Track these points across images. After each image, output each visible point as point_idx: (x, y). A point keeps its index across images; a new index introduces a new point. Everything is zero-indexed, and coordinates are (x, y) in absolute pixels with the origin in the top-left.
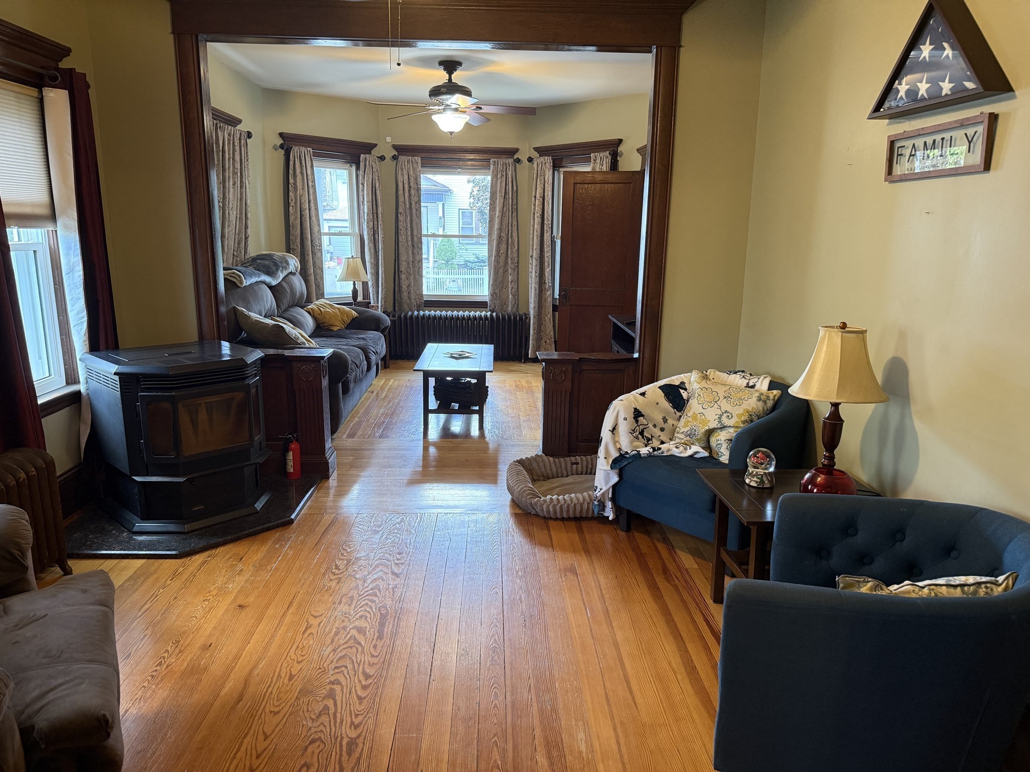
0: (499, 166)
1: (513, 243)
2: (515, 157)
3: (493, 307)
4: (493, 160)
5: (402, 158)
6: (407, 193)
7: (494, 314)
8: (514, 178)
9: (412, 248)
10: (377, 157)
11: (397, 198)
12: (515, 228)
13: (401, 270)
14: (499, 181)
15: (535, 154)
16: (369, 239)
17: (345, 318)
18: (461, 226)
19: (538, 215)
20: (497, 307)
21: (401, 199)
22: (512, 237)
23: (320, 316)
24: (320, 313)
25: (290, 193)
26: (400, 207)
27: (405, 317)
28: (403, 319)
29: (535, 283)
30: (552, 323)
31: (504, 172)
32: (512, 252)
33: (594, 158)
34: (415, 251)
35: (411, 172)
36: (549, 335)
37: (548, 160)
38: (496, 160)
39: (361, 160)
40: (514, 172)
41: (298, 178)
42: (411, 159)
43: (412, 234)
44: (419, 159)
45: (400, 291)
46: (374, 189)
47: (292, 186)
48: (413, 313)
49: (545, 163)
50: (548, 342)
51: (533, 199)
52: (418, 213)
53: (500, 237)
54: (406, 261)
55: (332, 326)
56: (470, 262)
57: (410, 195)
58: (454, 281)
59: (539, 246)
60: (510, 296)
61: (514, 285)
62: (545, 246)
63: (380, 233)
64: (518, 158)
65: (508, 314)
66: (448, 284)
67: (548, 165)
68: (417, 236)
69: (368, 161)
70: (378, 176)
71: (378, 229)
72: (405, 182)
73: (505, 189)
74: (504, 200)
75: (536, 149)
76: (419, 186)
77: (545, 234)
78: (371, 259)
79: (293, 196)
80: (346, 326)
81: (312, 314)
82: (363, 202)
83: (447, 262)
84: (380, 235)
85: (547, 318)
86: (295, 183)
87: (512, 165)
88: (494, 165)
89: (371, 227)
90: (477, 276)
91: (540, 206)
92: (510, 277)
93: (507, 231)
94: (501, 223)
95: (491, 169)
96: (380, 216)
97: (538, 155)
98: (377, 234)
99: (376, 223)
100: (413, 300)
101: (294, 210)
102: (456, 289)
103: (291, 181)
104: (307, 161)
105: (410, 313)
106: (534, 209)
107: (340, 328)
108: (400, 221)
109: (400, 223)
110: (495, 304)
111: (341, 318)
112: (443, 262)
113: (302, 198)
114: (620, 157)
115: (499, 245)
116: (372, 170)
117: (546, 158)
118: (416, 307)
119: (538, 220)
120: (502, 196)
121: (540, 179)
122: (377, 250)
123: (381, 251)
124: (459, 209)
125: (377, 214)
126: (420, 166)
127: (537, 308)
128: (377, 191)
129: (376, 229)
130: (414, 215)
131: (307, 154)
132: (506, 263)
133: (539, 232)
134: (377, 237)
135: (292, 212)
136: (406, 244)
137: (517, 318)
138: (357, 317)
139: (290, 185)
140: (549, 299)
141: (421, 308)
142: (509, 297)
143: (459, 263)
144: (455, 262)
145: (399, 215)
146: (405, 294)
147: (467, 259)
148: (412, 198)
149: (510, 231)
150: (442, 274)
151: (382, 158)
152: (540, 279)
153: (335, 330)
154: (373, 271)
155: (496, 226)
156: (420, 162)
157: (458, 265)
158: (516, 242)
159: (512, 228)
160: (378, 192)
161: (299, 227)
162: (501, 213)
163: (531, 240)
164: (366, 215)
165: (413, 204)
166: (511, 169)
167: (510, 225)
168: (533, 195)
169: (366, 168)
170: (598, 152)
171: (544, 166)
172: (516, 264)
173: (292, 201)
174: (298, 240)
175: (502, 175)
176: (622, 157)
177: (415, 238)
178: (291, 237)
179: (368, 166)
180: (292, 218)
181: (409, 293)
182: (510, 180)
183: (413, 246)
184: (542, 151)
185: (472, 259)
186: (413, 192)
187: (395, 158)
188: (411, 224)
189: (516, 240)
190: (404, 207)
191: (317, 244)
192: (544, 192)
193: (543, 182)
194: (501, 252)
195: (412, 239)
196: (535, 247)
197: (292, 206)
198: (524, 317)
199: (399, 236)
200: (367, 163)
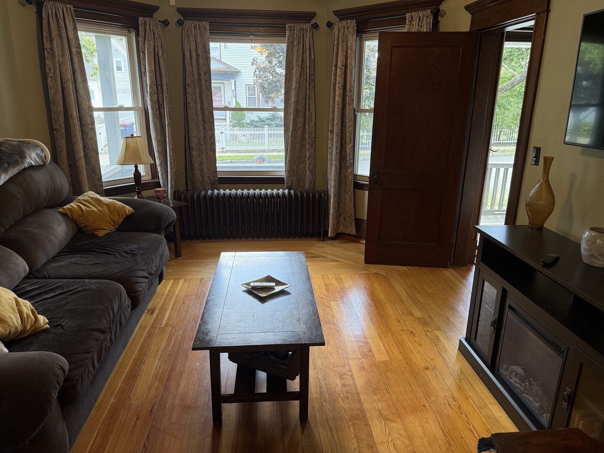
0: (296, 31)
1: (310, 117)
2: (313, 22)
3: (291, 184)
4: (289, 25)
5: (188, 23)
6: (195, 62)
7: (292, 192)
8: (312, 46)
9: (203, 122)
10: (159, 21)
11: (184, 68)
12: (312, 101)
13: (191, 147)
14: (296, 48)
15: (334, 19)
16: (153, 113)
17: (116, 218)
18: (247, 96)
19: (340, 85)
20: (294, 184)
21: (188, 69)
22: (309, 110)
23: (81, 218)
24: (82, 214)
25: (47, 61)
26: (188, 78)
27: (199, 197)
28: (195, 199)
29: (336, 160)
30: (353, 201)
31: (301, 38)
32: (309, 126)
33: (410, 19)
34: (206, 126)
35: (199, 39)
36: (349, 213)
37: (352, 24)
38: (292, 25)
39: (140, 23)
40: (311, 39)
41: (55, 42)
42: (198, 24)
43: (202, 108)
44: (206, 24)
45: (192, 169)
46: (157, 57)
47: (48, 52)
48: (207, 192)
49: (348, 27)
50: (348, 219)
51: (334, 68)
52: (207, 84)
53: (297, 111)
54: (197, 137)
55: (97, 229)
56: (254, 121)
57: (198, 64)
58: (244, 136)
59: (340, 120)
60: (308, 173)
61: (311, 161)
62: (347, 121)
63: (165, 107)
64: (316, 23)
65: (306, 191)
66: (240, 138)
67: (351, 30)
68: (207, 110)
69: (148, 25)
70: (161, 43)
71: (163, 102)
72: (192, 49)
73: (302, 58)
74: (301, 70)
75: (336, 13)
76: (208, 54)
77: (347, 107)
78: (157, 136)
79: (52, 64)
80: (117, 227)
81: (70, 216)
82: (145, 72)
83: (239, 121)
84: (165, 109)
85: (347, 196)
86: (52, 49)
87: (310, 31)
88: (290, 30)
89: (155, 100)
90: (260, 132)
91: (342, 76)
92: (307, 153)
93: (304, 104)
94: (298, 95)
95: (287, 35)
96: (165, 88)
97: (338, 20)
98: (163, 108)
99: (161, 95)
100: (206, 178)
101: (53, 82)
102: (246, 141)
103: (47, 45)
104: (67, 22)
105: (203, 193)
106: (335, 79)
107: (108, 232)
108: (188, 93)
109: (189, 96)
110: (292, 181)
111: (110, 218)
112: (236, 122)
113: (61, 67)
114: (442, 17)
115: (295, 119)
116: (154, 36)
117: (349, 21)
118: (209, 185)
119: (338, 92)
120: (299, 65)
121: (342, 46)
122: (164, 125)
123: (168, 127)
124: (246, 85)
125: (162, 86)
126: (208, 32)
127: (337, 185)
128: (160, 60)
129: (161, 102)
130: (204, 87)
131: (67, 12)
132: (303, 138)
133: (341, 104)
134: (162, 112)
135: (51, 84)
136: (196, 118)
137: (316, 196)
138: (132, 214)
139: (45, 51)
140: (350, 176)
141: (215, 186)
142: (306, 173)
143: (247, 122)
144: (244, 121)
145: (187, 87)
146: (197, 172)
147: (253, 119)
148: (201, 67)
149: (307, 104)
150: (235, 130)
151: (166, 23)
152: (340, 155)
153: (101, 235)
154: (160, 149)
155: (293, 99)
156: (208, 27)
157: (246, 123)
158: (313, 116)
159: (309, 100)
160: (162, 61)
161: (61, 103)
162: (298, 83)
163: (331, 113)
164: (148, 87)
165: (202, 74)
166: (308, 35)
167: (307, 97)
168: (334, 63)
169: (147, 34)
170: (415, 12)
171: (346, 30)
172: (314, 139)
173: (50, 70)
174: (62, 118)
175: (299, 42)
176: (445, 16)
177: (206, 112)
178: (52, 114)
179: (148, 31)
180: (52, 92)
181: (202, 170)
182: (308, 47)
183: (204, 121)
184: (342, 15)
185: (256, 119)
186: (201, 61)
187: (180, 23)
188: (201, 97)
189: (314, 113)
190: (192, 78)
191: (88, 122)
192: (346, 60)
193: (345, 49)
194: (298, 126)
195: (203, 113)
196: (335, 122)
197: (51, 77)
198: (323, 195)
199: (189, 110)
200: (148, 28)
